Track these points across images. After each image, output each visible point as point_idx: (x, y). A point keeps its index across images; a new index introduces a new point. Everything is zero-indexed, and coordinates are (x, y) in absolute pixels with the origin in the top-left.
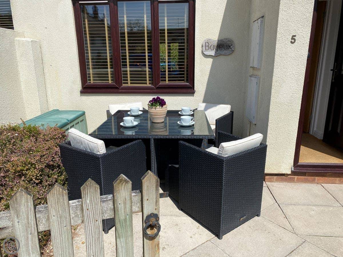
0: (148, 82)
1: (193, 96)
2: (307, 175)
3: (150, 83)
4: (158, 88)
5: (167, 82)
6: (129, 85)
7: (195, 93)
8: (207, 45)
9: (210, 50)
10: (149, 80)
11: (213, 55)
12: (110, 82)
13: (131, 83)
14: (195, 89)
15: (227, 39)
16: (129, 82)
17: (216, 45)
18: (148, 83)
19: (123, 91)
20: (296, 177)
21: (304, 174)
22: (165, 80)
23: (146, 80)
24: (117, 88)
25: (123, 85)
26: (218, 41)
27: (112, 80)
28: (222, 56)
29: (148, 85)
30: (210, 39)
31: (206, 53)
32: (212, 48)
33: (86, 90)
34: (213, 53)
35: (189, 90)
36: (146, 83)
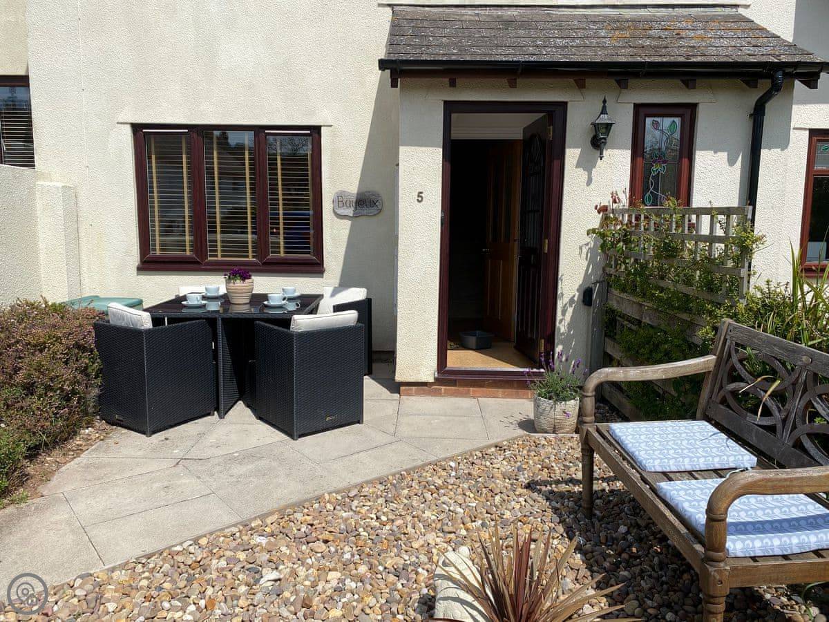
0: (250, 254)
1: (322, 277)
2: (457, 384)
3: (254, 257)
4: (265, 264)
5: (282, 255)
6: (219, 258)
7: (326, 272)
8: (340, 200)
9: (345, 207)
10: (253, 252)
11: (351, 215)
12: (188, 253)
13: (223, 256)
14: (325, 266)
15: (369, 192)
16: (219, 253)
17: (354, 200)
18: (250, 257)
19: (209, 267)
20: (443, 388)
21: (453, 383)
22: (279, 252)
23: (247, 252)
24: (198, 263)
25: (209, 258)
26: (357, 194)
27: (191, 251)
28: (364, 218)
29: (251, 259)
30: (344, 192)
31: (340, 211)
32: (348, 205)
33: (146, 266)
34: (350, 212)
35: (316, 268)
36: (247, 256)
